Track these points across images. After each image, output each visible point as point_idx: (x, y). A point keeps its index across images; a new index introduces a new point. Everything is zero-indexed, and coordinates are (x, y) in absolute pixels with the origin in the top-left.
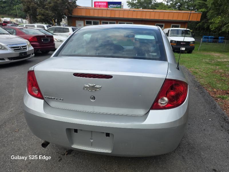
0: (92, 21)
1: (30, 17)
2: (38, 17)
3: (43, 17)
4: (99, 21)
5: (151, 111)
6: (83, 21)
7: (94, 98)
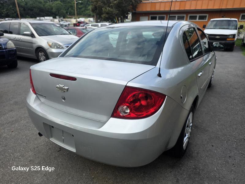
0: (158, 16)
1: (97, 17)
2: (103, 16)
3: (107, 16)
4: (165, 16)
5: (111, 118)
6: (147, 17)
7: (64, 99)
